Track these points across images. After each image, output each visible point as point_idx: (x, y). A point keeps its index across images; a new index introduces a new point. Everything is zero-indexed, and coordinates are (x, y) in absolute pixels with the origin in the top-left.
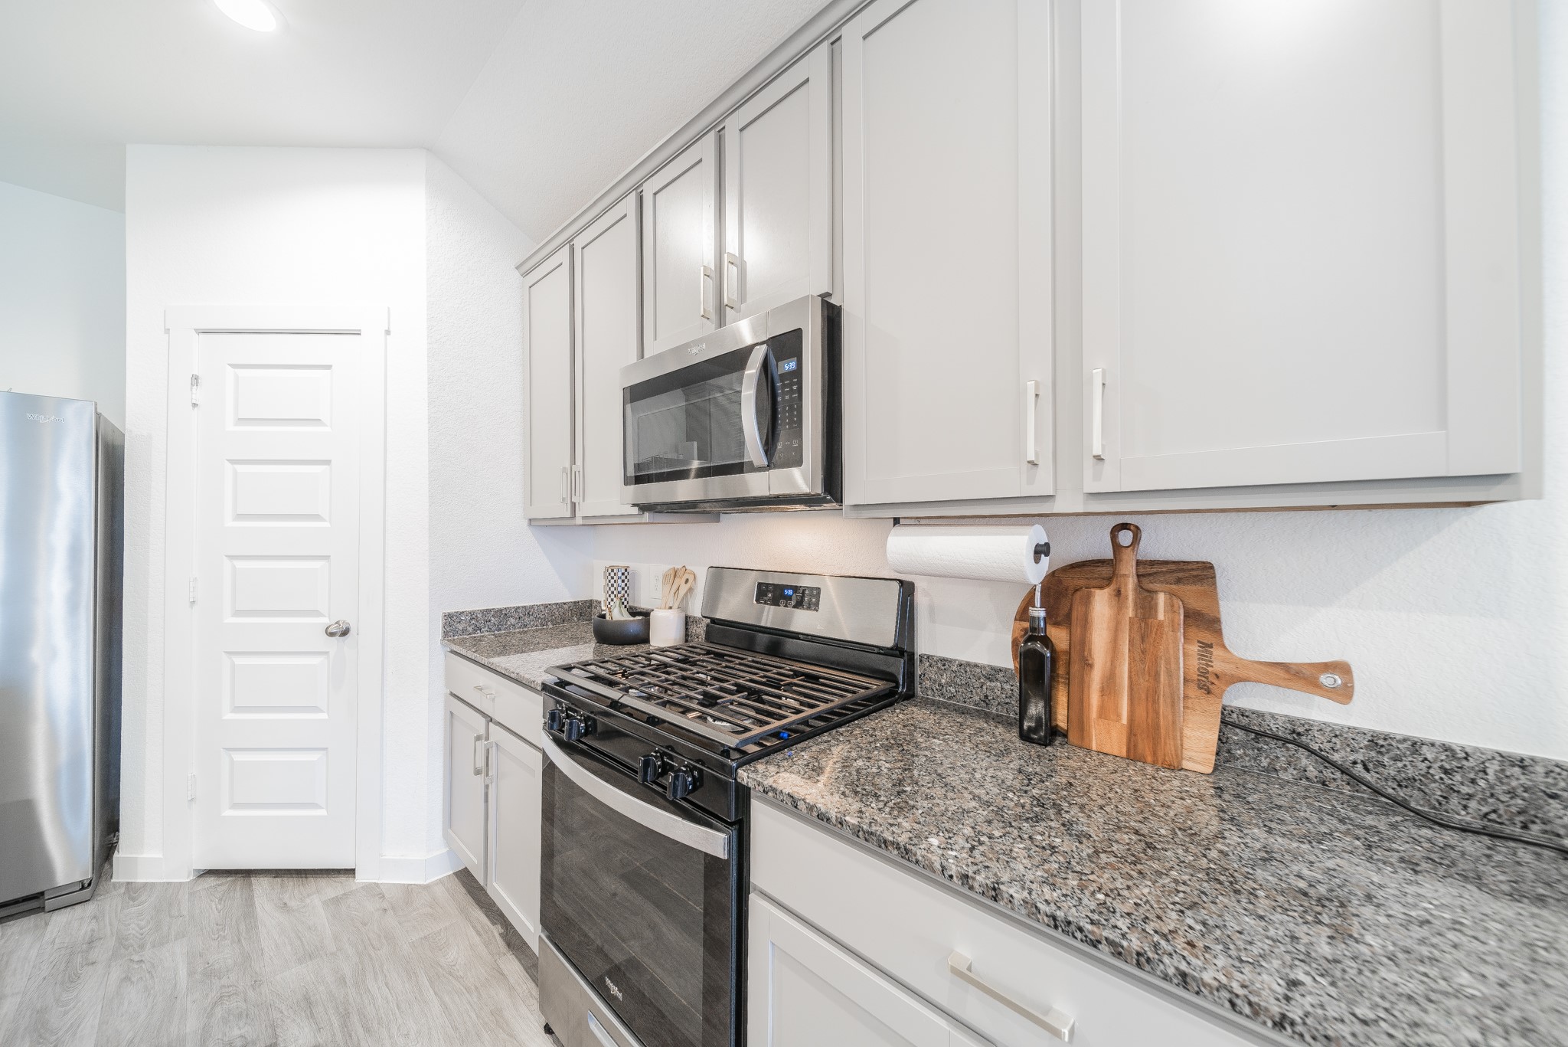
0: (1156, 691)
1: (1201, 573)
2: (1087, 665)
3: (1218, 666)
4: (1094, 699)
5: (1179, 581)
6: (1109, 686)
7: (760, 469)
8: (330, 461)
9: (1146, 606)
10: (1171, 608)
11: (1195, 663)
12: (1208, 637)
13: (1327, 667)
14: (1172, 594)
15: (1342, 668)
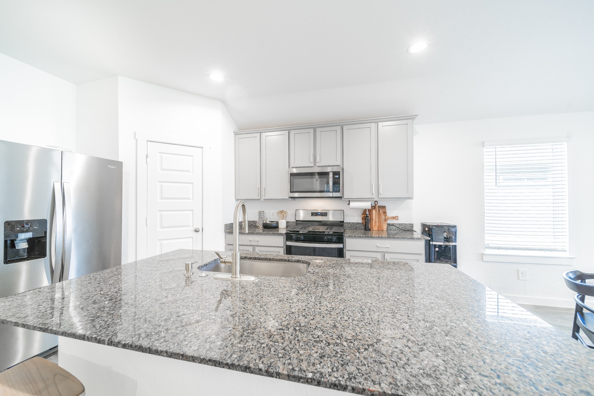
0: (381, 222)
1: (384, 207)
2: (373, 220)
3: (387, 218)
4: (374, 224)
5: (382, 208)
6: (376, 221)
7: (331, 192)
8: (193, 183)
9: (379, 211)
10: (382, 211)
11: (384, 218)
12: (385, 215)
13: (396, 217)
14: (382, 210)
15: (397, 217)
